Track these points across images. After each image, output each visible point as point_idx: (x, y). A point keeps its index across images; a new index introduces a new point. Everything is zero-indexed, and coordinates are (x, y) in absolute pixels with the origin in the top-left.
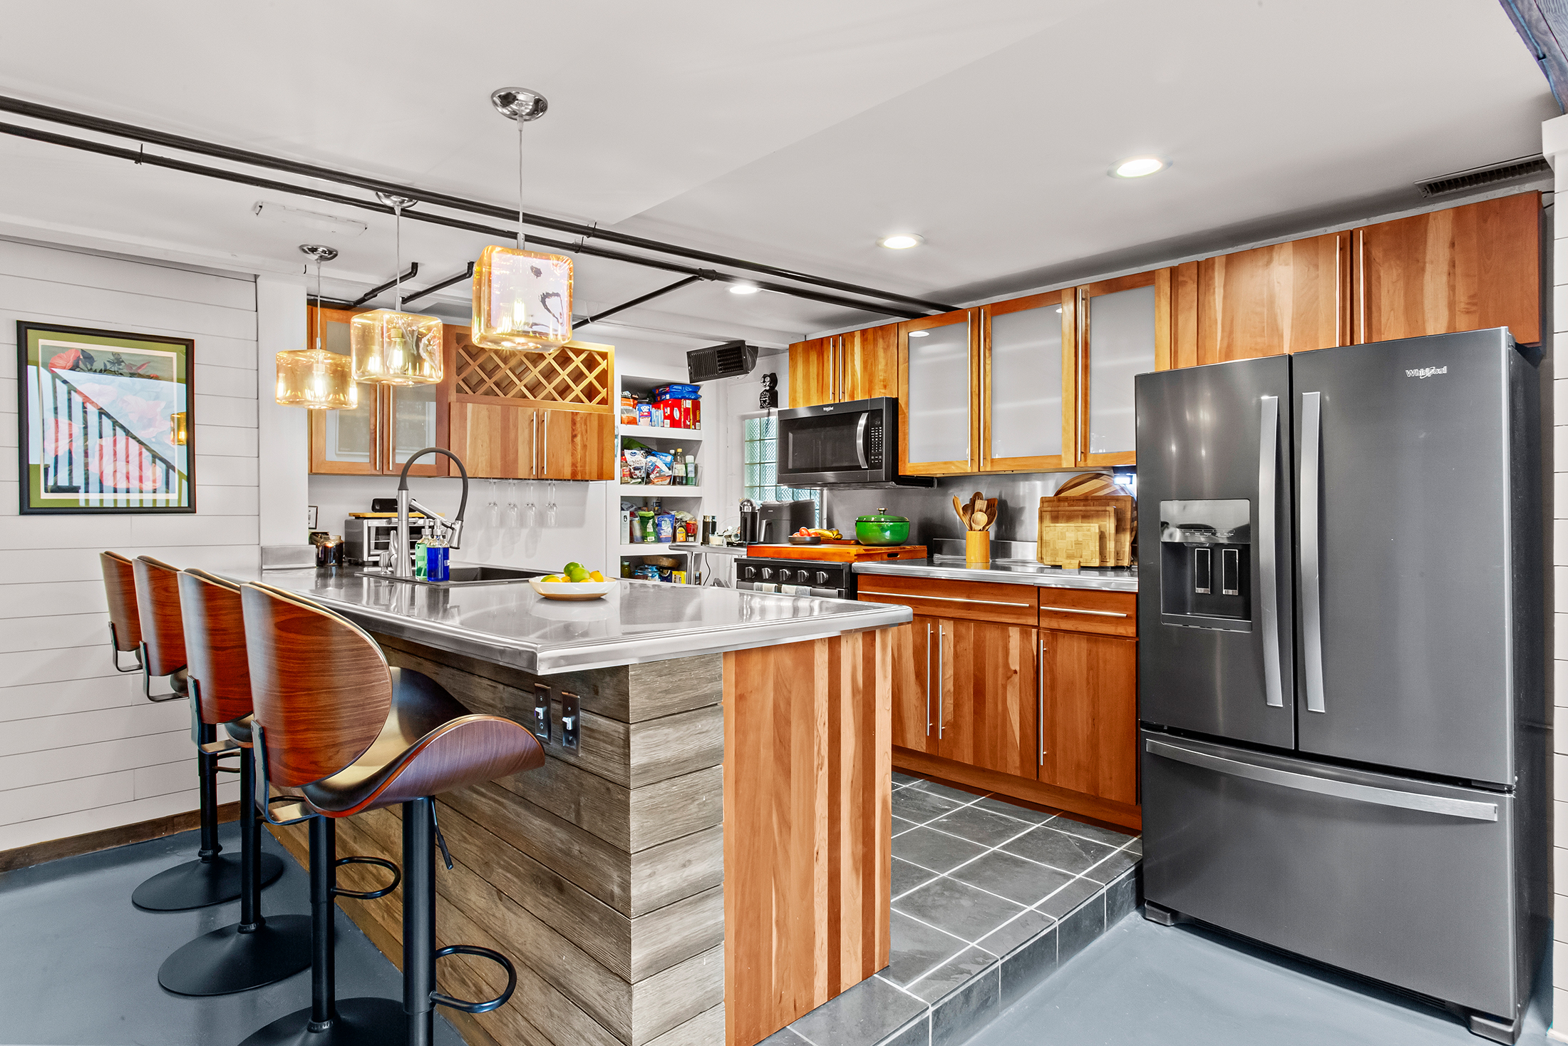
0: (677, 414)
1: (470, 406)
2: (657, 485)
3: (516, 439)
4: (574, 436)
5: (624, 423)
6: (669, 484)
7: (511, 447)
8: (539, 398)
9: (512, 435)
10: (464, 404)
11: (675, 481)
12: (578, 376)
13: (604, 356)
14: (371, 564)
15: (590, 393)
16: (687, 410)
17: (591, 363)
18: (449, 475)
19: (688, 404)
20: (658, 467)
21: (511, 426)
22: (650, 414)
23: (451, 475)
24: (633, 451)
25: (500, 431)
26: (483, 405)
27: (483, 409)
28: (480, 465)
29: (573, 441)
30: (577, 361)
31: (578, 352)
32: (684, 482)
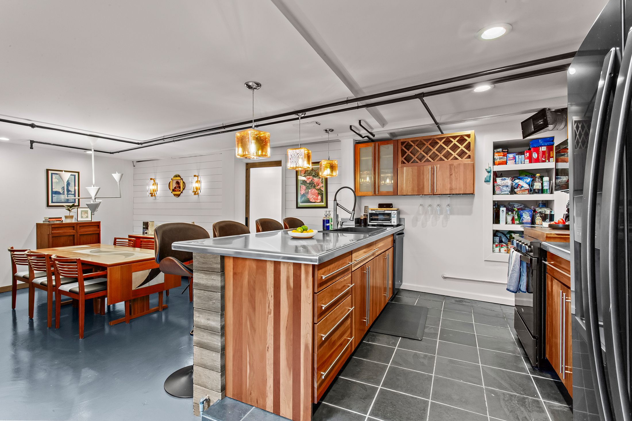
0: (535, 155)
1: (405, 168)
2: (519, 194)
3: (424, 178)
4: (451, 175)
5: (496, 165)
6: (528, 194)
7: (421, 182)
8: (435, 161)
9: (422, 178)
10: (403, 168)
11: (532, 191)
12: (455, 148)
13: (469, 136)
14: (371, 225)
15: (462, 154)
16: (544, 152)
17: (462, 140)
18: (397, 194)
19: (544, 149)
20: (520, 185)
21: (421, 174)
22: (514, 158)
23: (398, 194)
24: (503, 178)
25: (417, 176)
26: (410, 167)
27: (410, 169)
28: (409, 190)
29: (450, 177)
30: (455, 141)
31: (454, 137)
32: (540, 192)
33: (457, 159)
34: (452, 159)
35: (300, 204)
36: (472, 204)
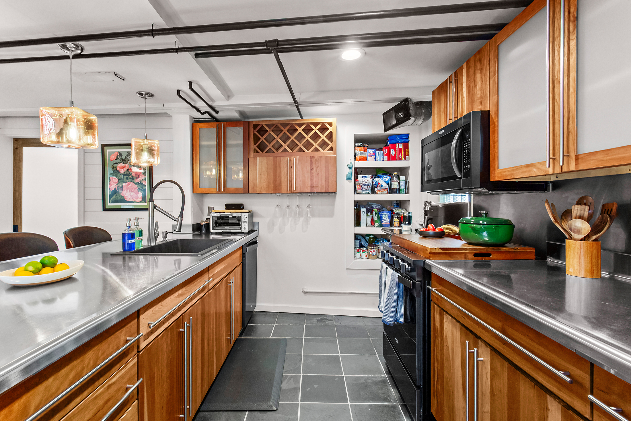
0: (393, 153)
1: (258, 159)
2: (379, 194)
3: (281, 173)
4: (312, 169)
5: (357, 161)
6: (387, 193)
7: (278, 177)
8: (294, 151)
9: (278, 172)
10: (255, 158)
11: (391, 191)
12: (316, 137)
13: (331, 124)
14: (215, 233)
15: (324, 144)
16: (400, 149)
17: (323, 129)
18: (249, 192)
19: (400, 146)
20: (380, 184)
21: (278, 167)
22: (374, 154)
23: (250, 192)
24: (364, 176)
25: (272, 169)
26: (264, 158)
27: (264, 160)
28: (263, 187)
29: (311, 172)
30: (316, 129)
31: (316, 124)
32: (398, 192)
33: (318, 150)
34: (312, 151)
35: (110, 204)
36: (333, 204)
